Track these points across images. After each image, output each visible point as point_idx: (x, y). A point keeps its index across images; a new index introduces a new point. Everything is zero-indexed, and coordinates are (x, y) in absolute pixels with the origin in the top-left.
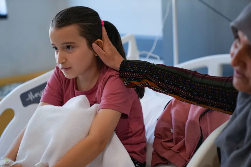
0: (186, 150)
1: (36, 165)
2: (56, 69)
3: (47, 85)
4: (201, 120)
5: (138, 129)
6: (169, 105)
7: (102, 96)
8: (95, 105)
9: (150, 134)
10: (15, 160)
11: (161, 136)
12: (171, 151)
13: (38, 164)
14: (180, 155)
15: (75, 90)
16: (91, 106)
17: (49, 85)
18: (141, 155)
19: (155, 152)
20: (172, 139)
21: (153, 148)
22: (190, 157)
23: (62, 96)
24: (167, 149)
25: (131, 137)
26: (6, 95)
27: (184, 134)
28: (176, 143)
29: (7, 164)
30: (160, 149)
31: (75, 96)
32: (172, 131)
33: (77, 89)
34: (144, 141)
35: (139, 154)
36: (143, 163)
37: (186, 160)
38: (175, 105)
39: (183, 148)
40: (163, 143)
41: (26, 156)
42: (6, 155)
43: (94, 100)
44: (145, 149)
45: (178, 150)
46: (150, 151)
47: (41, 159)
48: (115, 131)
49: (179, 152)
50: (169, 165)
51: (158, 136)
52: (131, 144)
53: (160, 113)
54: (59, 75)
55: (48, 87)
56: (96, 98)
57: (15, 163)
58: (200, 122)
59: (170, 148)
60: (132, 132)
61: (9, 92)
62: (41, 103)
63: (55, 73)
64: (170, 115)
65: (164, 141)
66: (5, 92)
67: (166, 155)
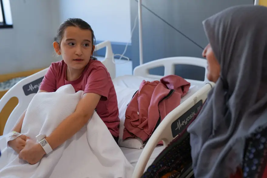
0: (148, 128)
1: (36, 137)
2: (51, 65)
3: (44, 77)
4: (159, 105)
5: (114, 110)
6: (136, 94)
7: (86, 84)
8: (79, 92)
9: (122, 116)
10: (20, 132)
11: (130, 117)
12: (137, 128)
13: (38, 136)
14: (144, 131)
15: (65, 81)
16: (76, 92)
17: (46, 77)
18: (116, 131)
19: (125, 129)
20: (139, 119)
21: (124, 126)
22: (152, 132)
23: (56, 85)
24: (134, 127)
25: (108, 116)
26: (12, 86)
27: (147, 116)
28: (141, 123)
29: (15, 135)
30: (130, 127)
31: (65, 85)
32: (138, 113)
33: (67, 80)
34: (118, 120)
35: (114, 130)
36: (116, 137)
37: (148, 135)
38: (140, 95)
39: (146, 126)
40: (132, 123)
41: (29, 130)
42: (13, 128)
43: (80, 88)
44: (119, 126)
45: (142, 128)
46: (122, 128)
47: (40, 133)
48: (95, 109)
49: (143, 129)
50: (136, 139)
51: (128, 117)
52: (108, 122)
53: (129, 100)
54: (54, 69)
55: (45, 79)
56: (82, 86)
57: (20, 134)
58: (158, 107)
59: (136, 126)
60: (108, 113)
61: (15, 84)
62: (39, 90)
63: (51, 68)
64: (137, 101)
65: (133, 121)
66: (12, 84)
67: (134, 131)
